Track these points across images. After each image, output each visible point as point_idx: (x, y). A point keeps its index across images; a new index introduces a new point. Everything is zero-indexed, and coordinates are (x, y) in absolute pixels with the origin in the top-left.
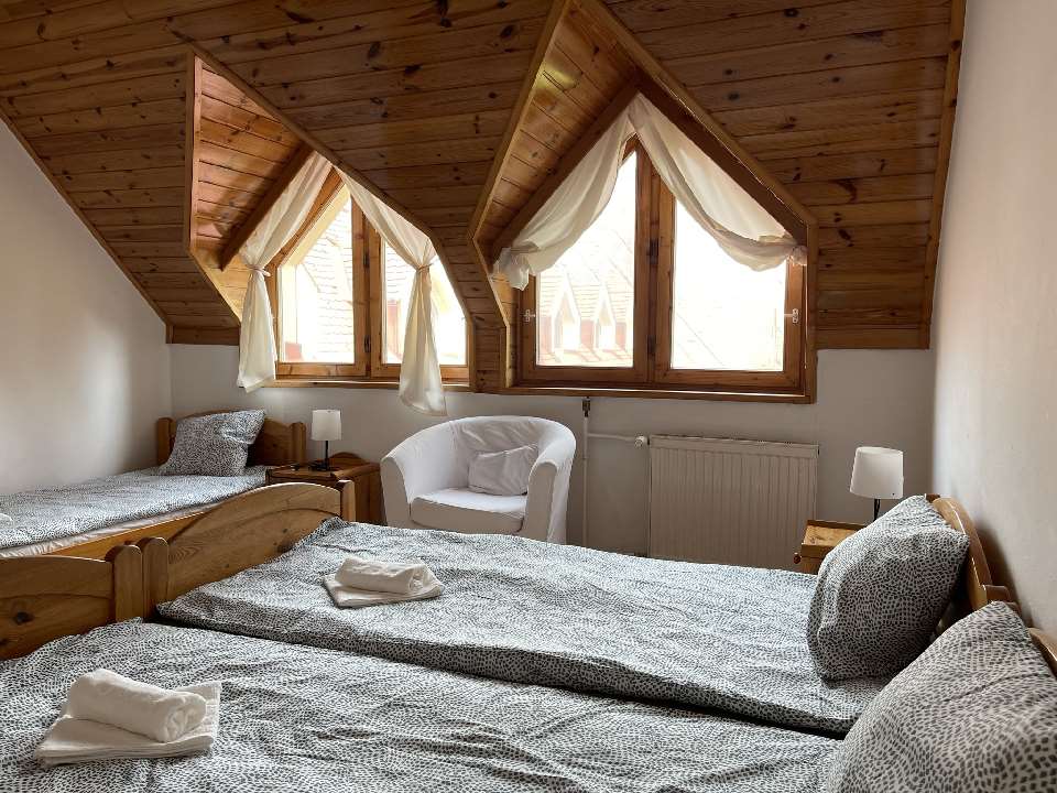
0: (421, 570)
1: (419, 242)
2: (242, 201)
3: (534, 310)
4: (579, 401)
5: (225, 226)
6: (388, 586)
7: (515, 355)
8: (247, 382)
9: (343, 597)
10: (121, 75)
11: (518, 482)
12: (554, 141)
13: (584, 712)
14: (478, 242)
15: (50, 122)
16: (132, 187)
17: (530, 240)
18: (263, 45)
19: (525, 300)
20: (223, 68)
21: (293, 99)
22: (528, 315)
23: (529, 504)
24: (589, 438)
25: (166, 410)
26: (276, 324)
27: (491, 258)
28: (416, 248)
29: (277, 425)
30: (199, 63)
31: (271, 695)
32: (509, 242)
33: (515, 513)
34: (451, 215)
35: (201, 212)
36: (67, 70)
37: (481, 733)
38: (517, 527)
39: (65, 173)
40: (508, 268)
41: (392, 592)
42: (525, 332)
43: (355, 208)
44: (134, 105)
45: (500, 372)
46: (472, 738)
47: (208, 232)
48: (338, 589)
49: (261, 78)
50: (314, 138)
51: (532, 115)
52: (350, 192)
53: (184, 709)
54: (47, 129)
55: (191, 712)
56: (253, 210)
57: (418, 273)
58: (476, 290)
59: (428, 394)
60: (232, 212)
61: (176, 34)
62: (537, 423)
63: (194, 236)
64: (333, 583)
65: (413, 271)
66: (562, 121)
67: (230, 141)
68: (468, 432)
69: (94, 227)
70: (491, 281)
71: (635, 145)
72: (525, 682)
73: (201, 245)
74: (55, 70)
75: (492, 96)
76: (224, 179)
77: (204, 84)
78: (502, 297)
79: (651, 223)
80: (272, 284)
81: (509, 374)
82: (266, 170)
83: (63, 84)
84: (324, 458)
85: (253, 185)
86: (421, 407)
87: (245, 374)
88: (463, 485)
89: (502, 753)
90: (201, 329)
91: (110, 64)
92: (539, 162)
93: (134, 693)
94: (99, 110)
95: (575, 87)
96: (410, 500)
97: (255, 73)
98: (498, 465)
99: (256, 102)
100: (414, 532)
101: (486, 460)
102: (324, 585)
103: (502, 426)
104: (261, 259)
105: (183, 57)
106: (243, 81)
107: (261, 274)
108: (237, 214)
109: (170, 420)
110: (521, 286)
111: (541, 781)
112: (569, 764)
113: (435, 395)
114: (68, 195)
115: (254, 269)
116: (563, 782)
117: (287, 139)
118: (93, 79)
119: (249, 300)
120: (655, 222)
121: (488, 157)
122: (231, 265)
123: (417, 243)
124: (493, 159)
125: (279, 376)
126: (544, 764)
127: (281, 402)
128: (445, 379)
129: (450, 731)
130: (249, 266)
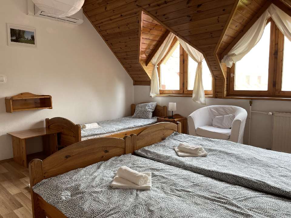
0: (201, 148)
1: (199, 55)
2: (151, 48)
3: (234, 73)
4: (248, 101)
5: (147, 54)
6: (192, 152)
7: (227, 87)
8: (152, 95)
9: (180, 154)
10: (124, 18)
11: (228, 125)
12: (243, 22)
13: (254, 196)
14: (217, 54)
15: (108, 32)
16: (126, 46)
17: (233, 52)
18: (159, 5)
19: (231, 71)
20: (148, 13)
21: (166, 19)
22: (232, 75)
23: (232, 131)
24: (252, 112)
25: (133, 102)
26: (159, 80)
27: (221, 58)
28: (198, 57)
29: (160, 106)
30: (142, 12)
31: (163, 177)
32: (226, 54)
33: (227, 134)
34: (209, 47)
35: (142, 51)
36: (112, 18)
37: (222, 197)
38: (228, 138)
39: (111, 44)
40: (226, 61)
41: (193, 153)
42: (231, 80)
43: (181, 46)
44: (127, 25)
45: (222, 92)
46: (220, 198)
47: (143, 56)
48: (178, 151)
49: (157, 14)
50: (171, 29)
51: (236, 14)
52: (180, 43)
53: (144, 178)
54: (107, 33)
55: (145, 179)
56: (154, 50)
57: (198, 64)
58: (216, 68)
59: (200, 98)
60: (149, 51)
61: (137, 5)
62: (234, 107)
63: (140, 58)
64: (177, 150)
65: (197, 64)
66: (245, 15)
67: (149, 32)
68: (213, 110)
69: (117, 57)
70: (220, 65)
71: (270, 20)
72: (235, 184)
73: (142, 60)
74: (109, 18)
75: (224, 10)
76: (147, 42)
77: (143, 18)
78: (223, 70)
79: (275, 45)
80: (158, 69)
81: (225, 93)
82: (157, 39)
83: (110, 22)
84: (172, 115)
85: (154, 43)
86: (199, 102)
87: (152, 93)
88: (211, 125)
89: (229, 204)
90: (141, 81)
91: (121, 15)
92: (237, 28)
93: (132, 173)
94: (119, 28)
95: (250, 4)
96: (196, 128)
97: (156, 13)
98: (222, 120)
99: (156, 21)
100: (198, 137)
101: (218, 118)
102: (174, 150)
103: (223, 108)
104: (156, 63)
105: (139, 11)
106: (153, 15)
107: (156, 66)
108: (150, 51)
109: (134, 104)
110: (230, 67)
111: (242, 214)
112: (251, 210)
113: (203, 99)
114: (112, 49)
115: (155, 65)
116: (249, 215)
117: (163, 30)
118: (118, 20)
119: (153, 74)
120: (277, 44)
121: (222, 29)
122: (149, 65)
123: (198, 56)
124: (223, 29)
125: (160, 94)
126: (243, 209)
127: (161, 100)
128: (205, 94)
129: (213, 195)
130: (153, 64)
